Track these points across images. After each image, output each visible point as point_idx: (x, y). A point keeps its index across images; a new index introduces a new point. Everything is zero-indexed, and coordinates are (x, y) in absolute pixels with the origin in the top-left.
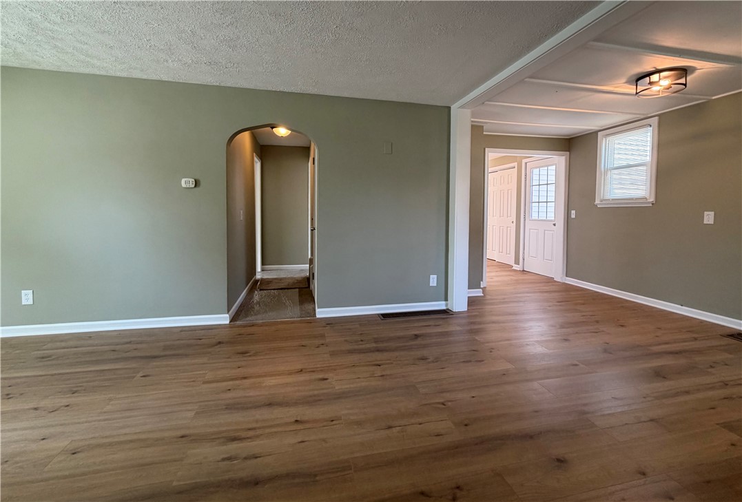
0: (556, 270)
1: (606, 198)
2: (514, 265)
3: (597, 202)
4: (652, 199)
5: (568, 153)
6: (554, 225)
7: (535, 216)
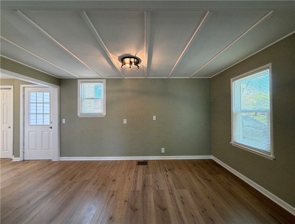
0: (54, 155)
1: (83, 112)
2: (13, 158)
3: (79, 115)
4: (105, 114)
5: (59, 87)
6: (51, 128)
7: (33, 122)
